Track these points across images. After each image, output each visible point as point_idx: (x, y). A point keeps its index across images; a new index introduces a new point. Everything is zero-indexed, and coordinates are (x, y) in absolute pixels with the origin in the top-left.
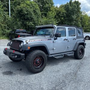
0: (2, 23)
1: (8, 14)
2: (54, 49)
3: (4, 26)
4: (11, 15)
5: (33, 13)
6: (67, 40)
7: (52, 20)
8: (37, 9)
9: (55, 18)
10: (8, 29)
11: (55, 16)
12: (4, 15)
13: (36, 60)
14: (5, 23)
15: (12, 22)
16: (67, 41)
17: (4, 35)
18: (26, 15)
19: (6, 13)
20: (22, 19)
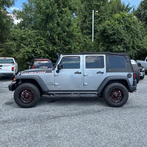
1: (91, 38)
4: (94, 38)
8: (134, 22)
12: (84, 41)
15: (94, 49)
16: (82, 75)
18: (111, 36)
19: (88, 37)
20: (108, 43)
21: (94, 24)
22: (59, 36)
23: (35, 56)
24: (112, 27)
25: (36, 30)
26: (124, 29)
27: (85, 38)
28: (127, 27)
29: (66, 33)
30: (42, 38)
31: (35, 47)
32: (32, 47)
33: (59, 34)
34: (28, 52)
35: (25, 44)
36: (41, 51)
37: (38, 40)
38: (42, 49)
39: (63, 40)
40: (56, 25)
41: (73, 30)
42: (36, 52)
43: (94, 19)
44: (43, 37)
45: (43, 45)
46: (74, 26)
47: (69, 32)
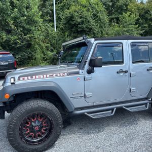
0: (43, 42)
2: (87, 96)
3: (46, 47)
4: (57, 27)
5: (91, 20)
6: (126, 72)
7: (131, 27)
8: (100, 11)
9: (136, 25)
10: (52, 51)
11: (138, 20)
12: (46, 29)
13: (31, 124)
14: (47, 41)
15: (58, 39)
16: (128, 74)
17: (46, 60)
18: (79, 24)
19: (49, 25)
20: (74, 33)
22: (15, 20)
26: (92, 17)
27: (47, 26)
28: (94, 15)
39: (21, 26)
43: (56, 4)
47: (29, 16)
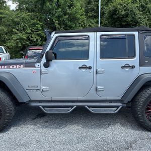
21: (101, 5)
22: (59, 19)
23: (31, 43)
24: (125, 7)
25: (31, 12)
26: (139, 10)
27: (91, 22)
28: (142, 6)
29: (67, 16)
30: (38, 22)
31: (30, 33)
32: (26, 33)
33: (59, 17)
34: (21, 39)
35: (18, 30)
36: (38, 38)
37: (34, 24)
38: (39, 35)
39: (63, 24)
40: (54, 5)
41: (76, 12)
42: (32, 39)
44: (40, 21)
45: (40, 30)
46: (77, 7)
47: (71, 14)
